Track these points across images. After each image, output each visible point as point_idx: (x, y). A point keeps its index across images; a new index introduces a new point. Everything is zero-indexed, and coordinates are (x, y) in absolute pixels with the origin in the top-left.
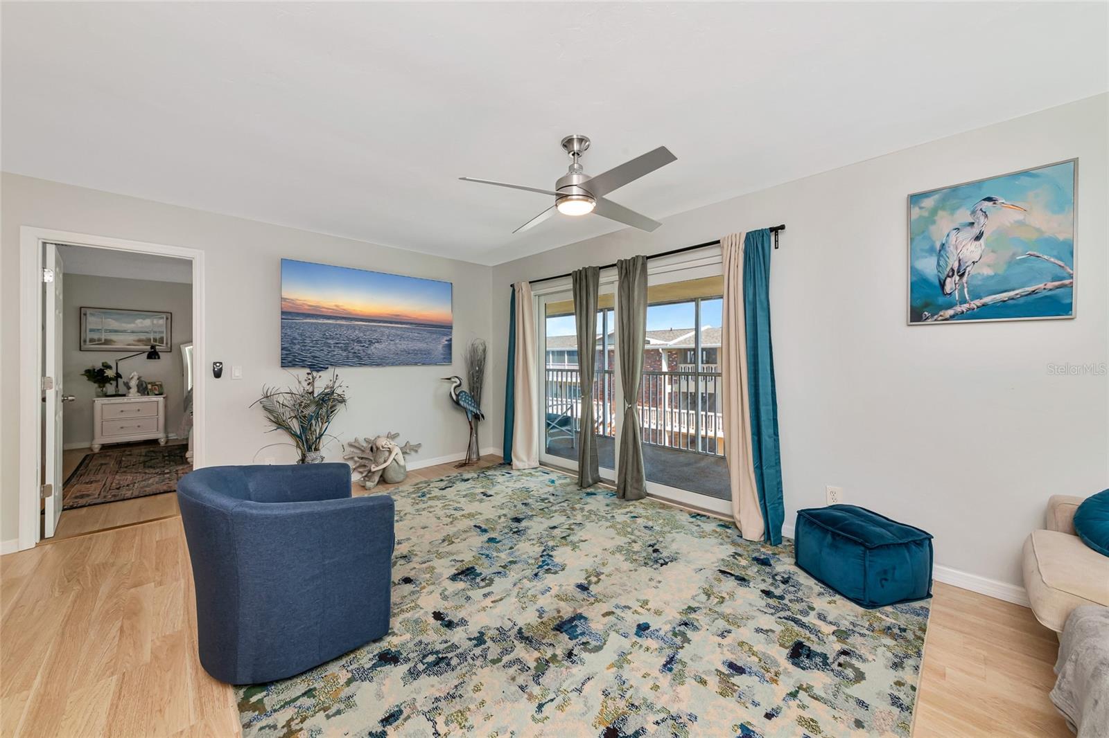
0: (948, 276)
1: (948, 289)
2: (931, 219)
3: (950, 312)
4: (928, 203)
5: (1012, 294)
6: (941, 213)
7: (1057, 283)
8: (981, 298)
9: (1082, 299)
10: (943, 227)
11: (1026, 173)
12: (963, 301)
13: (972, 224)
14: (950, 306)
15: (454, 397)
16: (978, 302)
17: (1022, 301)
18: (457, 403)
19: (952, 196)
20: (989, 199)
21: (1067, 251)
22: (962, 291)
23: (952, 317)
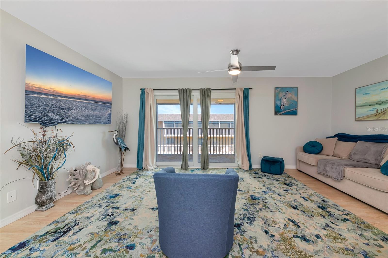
0: (281, 106)
1: (281, 108)
2: (279, 93)
3: (282, 113)
4: (279, 90)
5: (290, 110)
6: (281, 92)
7: (295, 109)
8: (286, 110)
9: (299, 112)
10: (281, 95)
11: (292, 88)
12: (283, 111)
13: (285, 96)
14: (281, 112)
15: (116, 141)
16: (285, 111)
17: (291, 112)
18: (117, 144)
19: (282, 89)
20: (287, 91)
21: (297, 103)
22: (283, 109)
23: (282, 114)
